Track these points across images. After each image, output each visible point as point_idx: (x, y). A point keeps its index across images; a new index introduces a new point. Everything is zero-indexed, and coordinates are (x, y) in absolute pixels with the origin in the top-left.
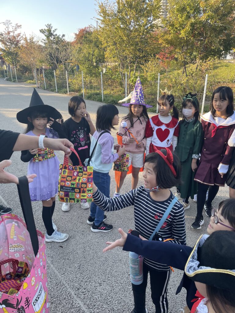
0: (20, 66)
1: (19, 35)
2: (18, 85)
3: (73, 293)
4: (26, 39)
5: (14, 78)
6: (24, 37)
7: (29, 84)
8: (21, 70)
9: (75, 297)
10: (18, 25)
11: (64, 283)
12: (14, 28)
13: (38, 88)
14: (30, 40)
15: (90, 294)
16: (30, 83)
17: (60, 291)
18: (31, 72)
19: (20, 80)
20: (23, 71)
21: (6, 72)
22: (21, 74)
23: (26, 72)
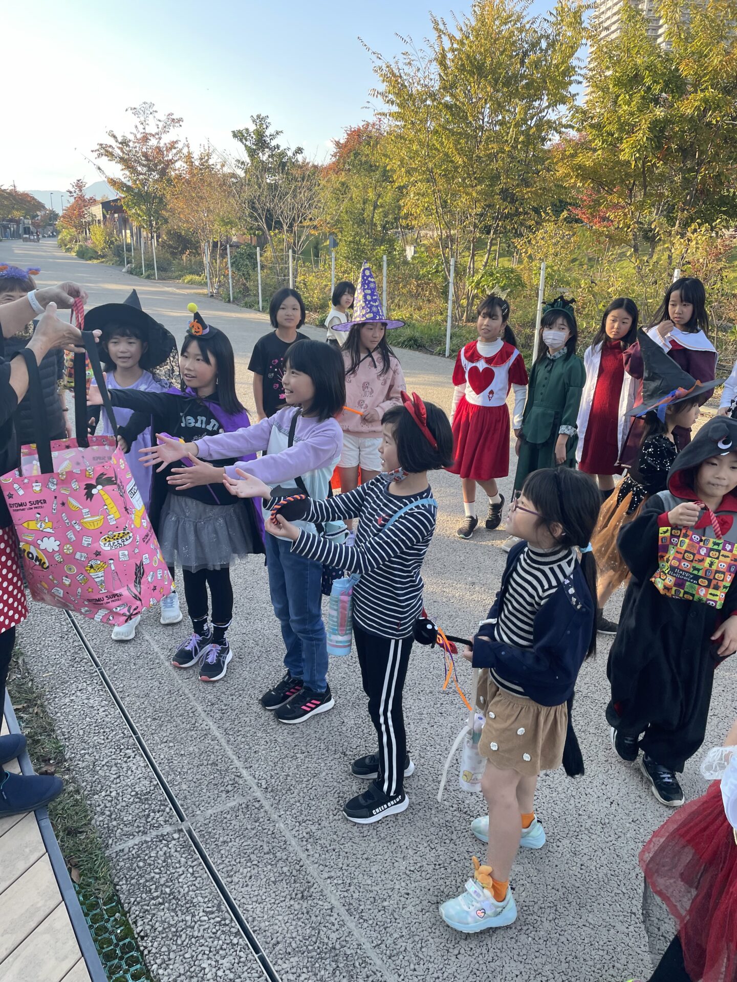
0: (169, 233)
1: (173, 145)
2: (159, 287)
3: (200, 709)
4: (189, 158)
5: (149, 266)
6: (185, 151)
7: (188, 286)
8: (170, 246)
9: (203, 715)
10: (173, 117)
11: (187, 691)
12: (161, 125)
13: (212, 296)
14: (201, 159)
15: (234, 714)
16: (191, 282)
17: (175, 703)
18: (197, 251)
19: (163, 274)
20: (176, 248)
21: (129, 250)
22: (168, 256)
23: (182, 252)
